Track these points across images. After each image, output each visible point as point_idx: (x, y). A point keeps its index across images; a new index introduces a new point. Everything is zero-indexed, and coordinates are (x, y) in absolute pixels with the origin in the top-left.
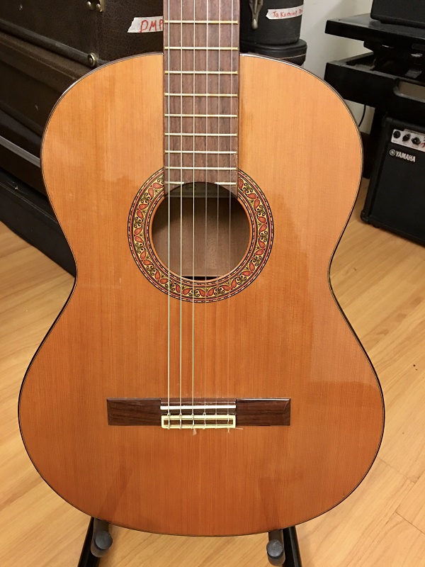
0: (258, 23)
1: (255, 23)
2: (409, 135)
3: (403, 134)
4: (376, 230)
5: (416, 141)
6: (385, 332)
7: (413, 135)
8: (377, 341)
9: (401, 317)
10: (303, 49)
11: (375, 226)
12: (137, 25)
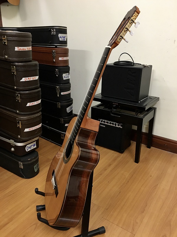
0: (59, 95)
1: (58, 95)
2: (102, 120)
3: (101, 120)
4: (100, 147)
5: (104, 122)
6: (101, 174)
7: (103, 120)
8: (99, 177)
9: (105, 170)
10: (72, 101)
11: (99, 146)
12: (28, 105)
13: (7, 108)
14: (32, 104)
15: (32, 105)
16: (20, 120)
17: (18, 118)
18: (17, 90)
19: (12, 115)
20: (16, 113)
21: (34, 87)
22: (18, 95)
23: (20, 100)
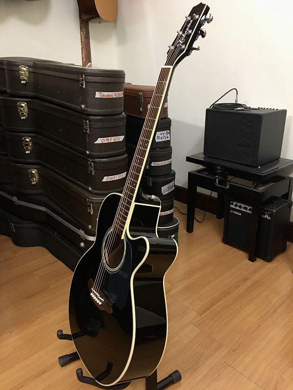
12: (105, 179)
13: (78, 182)
14: (111, 178)
15: (111, 180)
16: (92, 203)
17: (88, 198)
18: (90, 156)
19: (82, 194)
20: (88, 190)
21: (115, 152)
22: (91, 164)
23: (93, 171)
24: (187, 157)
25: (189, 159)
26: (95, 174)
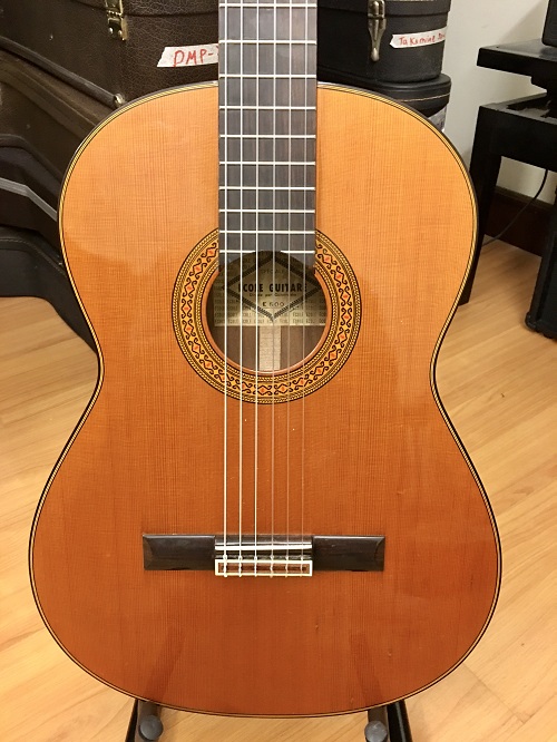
0: (380, 54)
1: (376, 52)
12: (169, 58)
14: (192, 56)
15: (191, 63)
23: (124, 25)
24: (482, 51)
25: (488, 58)
26: (131, 35)
